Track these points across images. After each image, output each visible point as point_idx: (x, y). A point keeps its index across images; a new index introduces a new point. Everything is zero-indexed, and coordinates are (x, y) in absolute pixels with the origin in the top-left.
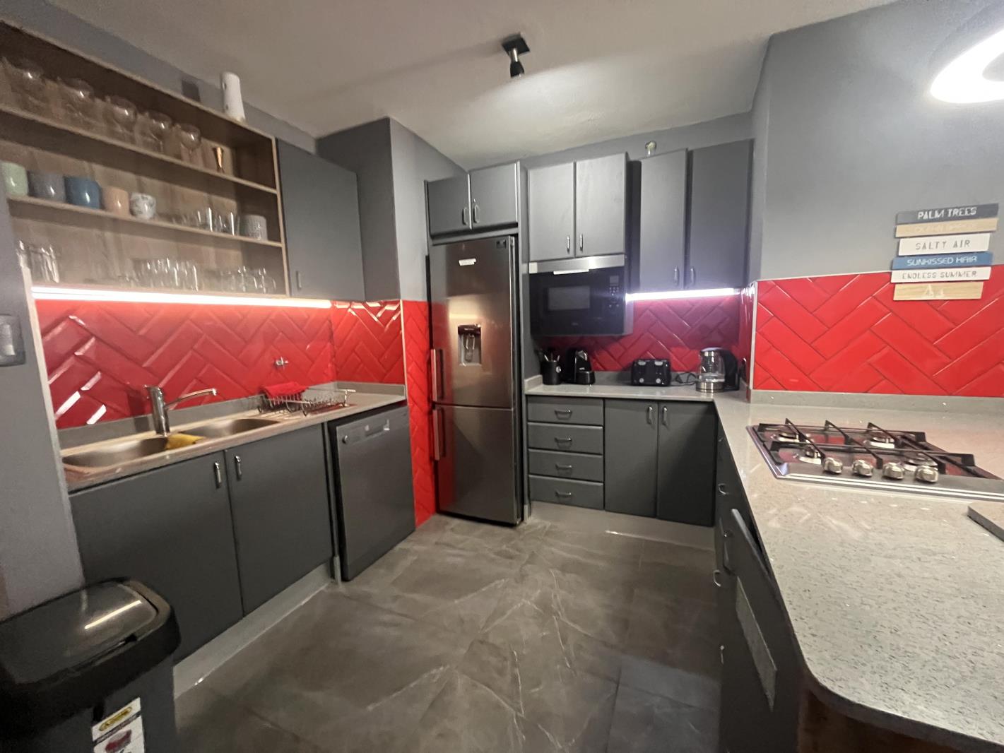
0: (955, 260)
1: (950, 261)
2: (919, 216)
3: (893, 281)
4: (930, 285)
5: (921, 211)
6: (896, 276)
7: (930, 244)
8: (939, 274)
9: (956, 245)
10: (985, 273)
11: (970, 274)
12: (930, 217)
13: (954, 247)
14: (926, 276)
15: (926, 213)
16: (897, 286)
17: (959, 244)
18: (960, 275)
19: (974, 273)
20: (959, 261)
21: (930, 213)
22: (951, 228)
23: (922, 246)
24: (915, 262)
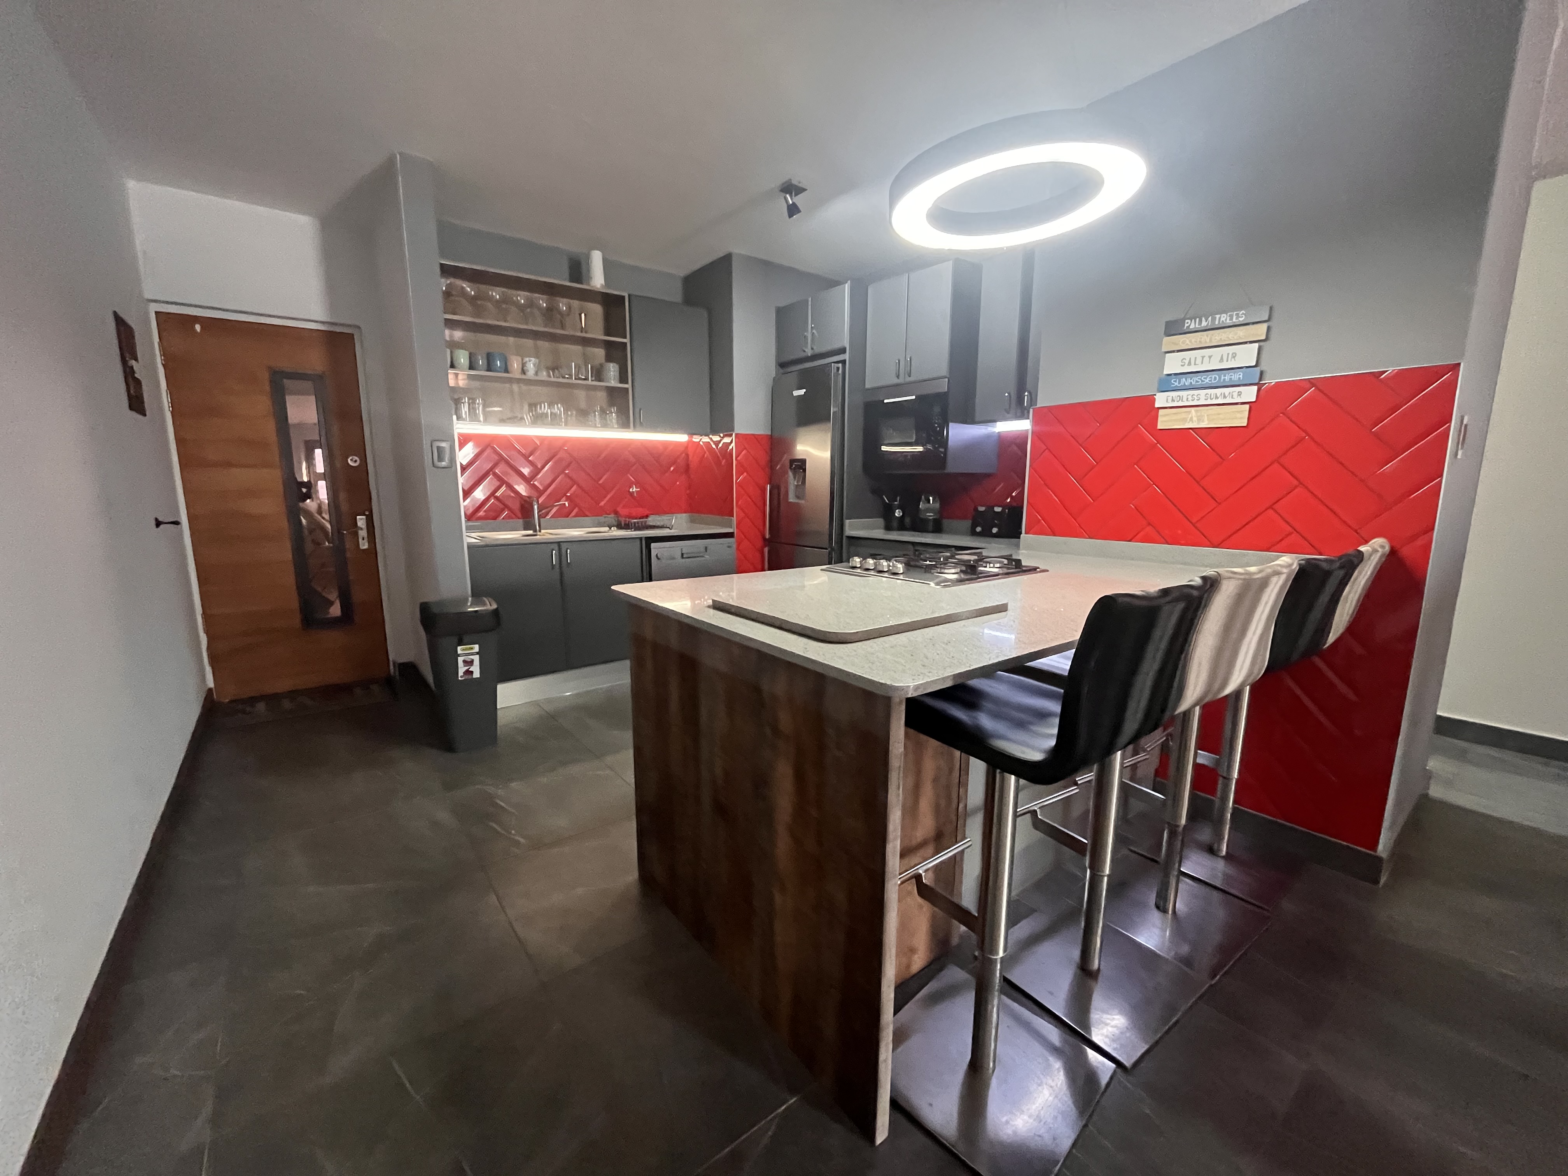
0: (1220, 378)
1: (1215, 378)
2: (1186, 325)
3: (1157, 405)
4: (1193, 409)
5: (1188, 319)
6: (1161, 400)
7: (1196, 358)
8: (1202, 397)
9: (1222, 360)
10: (1250, 394)
11: (1235, 394)
12: (1197, 326)
13: (1220, 362)
14: (1190, 398)
15: (1193, 320)
16: (1161, 412)
17: (1225, 358)
18: (1225, 397)
19: (1240, 394)
20: (1224, 379)
21: (1198, 319)
22: (1218, 338)
23: (1187, 362)
24: (1179, 383)
